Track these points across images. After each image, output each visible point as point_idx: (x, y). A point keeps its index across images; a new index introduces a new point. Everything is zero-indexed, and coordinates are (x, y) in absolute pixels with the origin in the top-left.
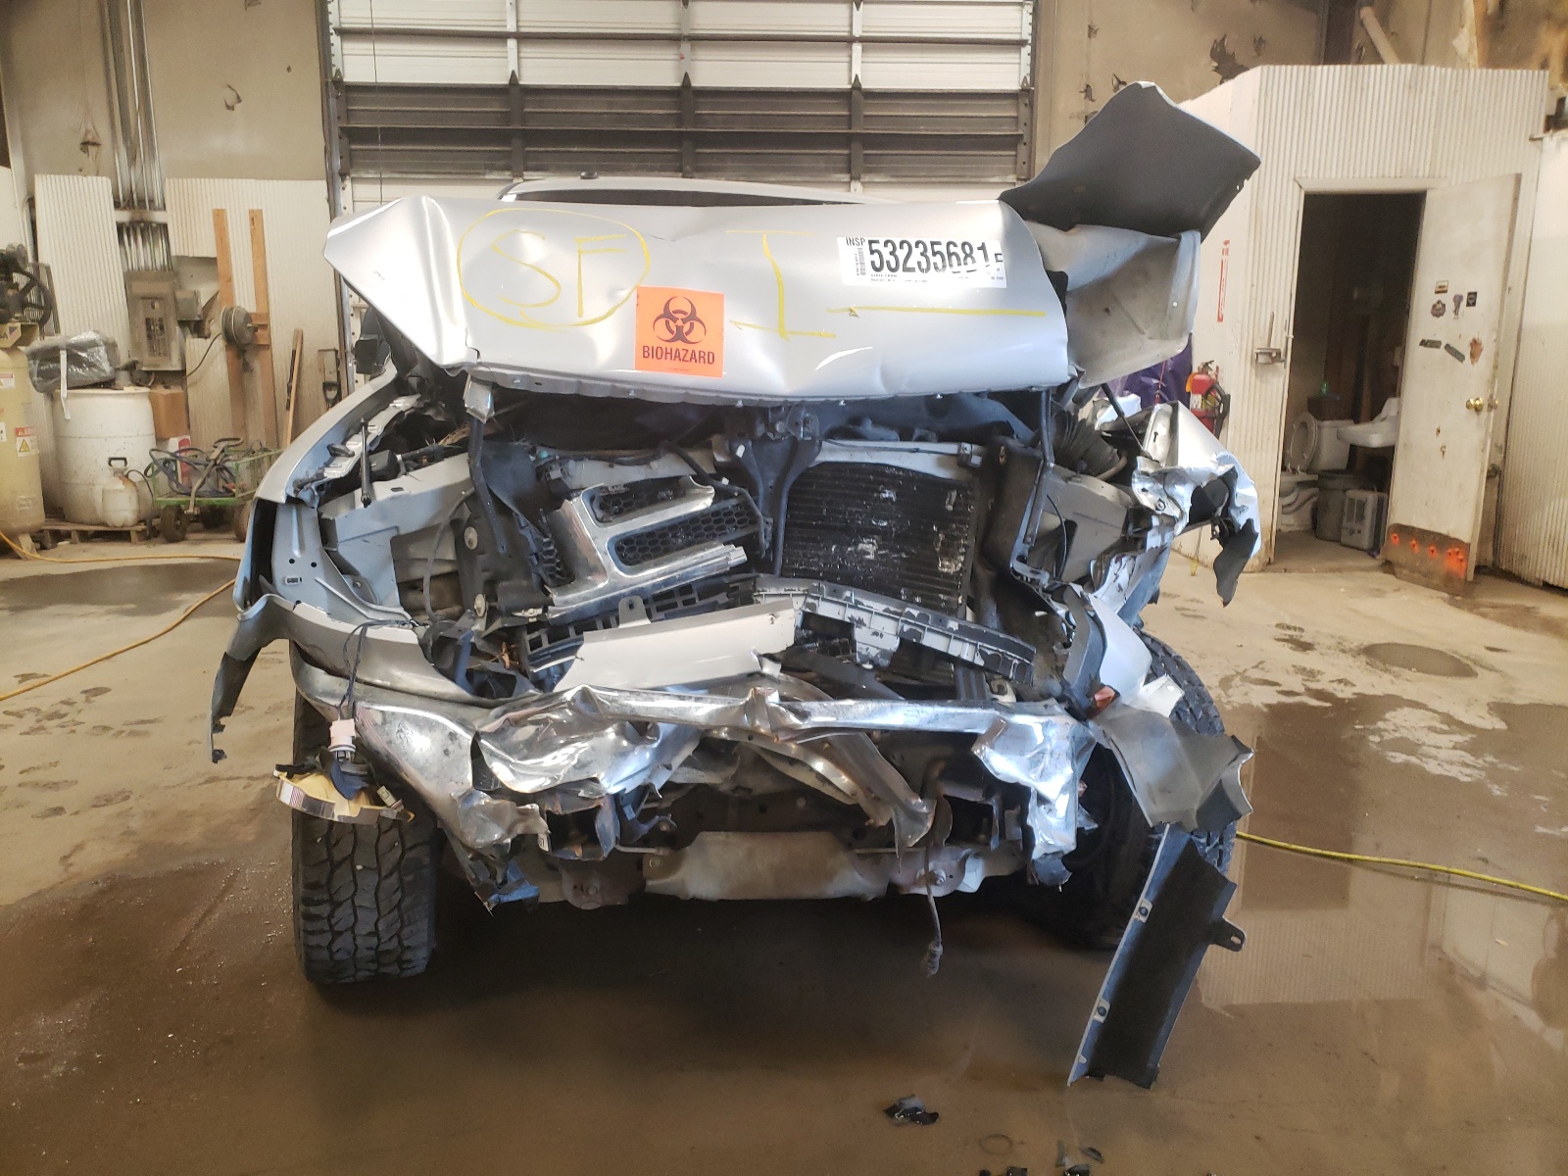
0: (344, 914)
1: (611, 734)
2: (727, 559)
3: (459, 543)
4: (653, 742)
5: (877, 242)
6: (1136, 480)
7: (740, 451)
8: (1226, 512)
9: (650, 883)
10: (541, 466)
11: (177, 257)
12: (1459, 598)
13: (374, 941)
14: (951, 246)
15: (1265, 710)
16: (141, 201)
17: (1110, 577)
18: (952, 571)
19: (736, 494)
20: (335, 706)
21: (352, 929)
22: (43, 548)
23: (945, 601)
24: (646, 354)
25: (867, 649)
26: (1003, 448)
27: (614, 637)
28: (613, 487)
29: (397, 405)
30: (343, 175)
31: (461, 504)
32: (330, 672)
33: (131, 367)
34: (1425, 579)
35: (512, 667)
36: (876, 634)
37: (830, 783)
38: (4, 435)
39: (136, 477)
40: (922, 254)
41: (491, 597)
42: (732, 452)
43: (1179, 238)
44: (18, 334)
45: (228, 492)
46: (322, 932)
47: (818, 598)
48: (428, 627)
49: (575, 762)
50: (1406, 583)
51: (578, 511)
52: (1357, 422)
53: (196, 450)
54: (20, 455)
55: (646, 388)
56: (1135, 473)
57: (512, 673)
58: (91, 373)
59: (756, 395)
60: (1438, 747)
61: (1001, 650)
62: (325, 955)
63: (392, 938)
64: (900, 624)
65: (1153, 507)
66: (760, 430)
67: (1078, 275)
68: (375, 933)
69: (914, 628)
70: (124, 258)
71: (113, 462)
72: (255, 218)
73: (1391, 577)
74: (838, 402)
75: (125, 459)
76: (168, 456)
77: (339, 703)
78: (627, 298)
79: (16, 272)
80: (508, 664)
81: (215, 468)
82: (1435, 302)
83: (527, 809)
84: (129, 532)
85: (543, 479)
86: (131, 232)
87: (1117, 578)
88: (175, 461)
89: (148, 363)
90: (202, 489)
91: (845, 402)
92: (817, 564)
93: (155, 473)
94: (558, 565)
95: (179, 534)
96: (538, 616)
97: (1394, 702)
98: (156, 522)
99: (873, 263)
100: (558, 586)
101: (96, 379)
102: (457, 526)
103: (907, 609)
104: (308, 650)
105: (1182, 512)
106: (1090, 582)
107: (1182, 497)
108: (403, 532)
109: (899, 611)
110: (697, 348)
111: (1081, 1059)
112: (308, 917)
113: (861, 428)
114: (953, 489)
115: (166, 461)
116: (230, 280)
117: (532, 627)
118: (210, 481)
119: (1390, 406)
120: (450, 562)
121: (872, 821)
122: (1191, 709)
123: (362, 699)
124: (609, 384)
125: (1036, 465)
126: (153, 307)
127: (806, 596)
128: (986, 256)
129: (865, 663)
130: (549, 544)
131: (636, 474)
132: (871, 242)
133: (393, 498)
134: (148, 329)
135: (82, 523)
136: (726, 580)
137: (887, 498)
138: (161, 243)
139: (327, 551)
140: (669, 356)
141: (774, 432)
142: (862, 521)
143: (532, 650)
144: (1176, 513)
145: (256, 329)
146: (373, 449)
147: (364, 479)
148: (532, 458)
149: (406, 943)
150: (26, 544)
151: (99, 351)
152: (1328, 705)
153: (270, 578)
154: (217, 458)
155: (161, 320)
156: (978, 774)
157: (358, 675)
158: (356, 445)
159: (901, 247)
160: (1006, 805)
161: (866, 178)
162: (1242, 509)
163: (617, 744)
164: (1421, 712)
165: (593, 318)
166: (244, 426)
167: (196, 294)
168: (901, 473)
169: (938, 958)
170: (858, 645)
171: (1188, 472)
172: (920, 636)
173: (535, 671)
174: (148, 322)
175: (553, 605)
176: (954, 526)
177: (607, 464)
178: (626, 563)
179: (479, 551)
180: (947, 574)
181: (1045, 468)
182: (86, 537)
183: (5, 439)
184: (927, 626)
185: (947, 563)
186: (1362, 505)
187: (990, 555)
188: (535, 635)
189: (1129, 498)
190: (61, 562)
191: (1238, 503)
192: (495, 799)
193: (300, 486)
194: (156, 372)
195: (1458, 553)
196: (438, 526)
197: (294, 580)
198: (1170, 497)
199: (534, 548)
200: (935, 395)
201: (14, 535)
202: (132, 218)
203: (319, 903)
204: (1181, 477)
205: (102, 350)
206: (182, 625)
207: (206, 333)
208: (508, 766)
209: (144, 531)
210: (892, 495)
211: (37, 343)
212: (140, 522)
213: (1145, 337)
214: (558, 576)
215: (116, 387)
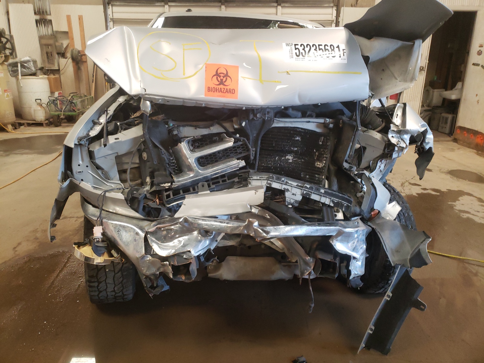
0: (102, 286)
1: (195, 233)
2: (238, 165)
3: (140, 157)
4: (211, 236)
5: (298, 45)
6: (390, 133)
7: (244, 124)
8: (422, 144)
9: (210, 275)
10: (170, 129)
11: (55, 31)
12: (480, 152)
13: (114, 293)
14: (326, 46)
15: (417, 196)
16: (43, 12)
17: (378, 167)
18: (320, 166)
19: (242, 140)
20: (95, 220)
21: (106, 290)
22: (16, 128)
23: (317, 177)
24: (209, 90)
25: (290, 200)
26: (341, 121)
27: (197, 197)
28: (196, 136)
29: (119, 100)
30: (109, 4)
31: (141, 143)
32: (94, 206)
33: (42, 69)
34: (469, 145)
35: (160, 204)
36: (293, 194)
37: (274, 244)
38: (1, 92)
39: (44, 105)
40: (315, 50)
41: (152, 177)
42: (241, 124)
43: (414, 43)
44: (3, 58)
45: (74, 111)
46: (95, 291)
47: (272, 181)
48: (129, 189)
49: (182, 244)
50: (461, 146)
51: (184, 147)
52: (446, 90)
53: (64, 96)
54: (6, 98)
55: (209, 103)
56: (390, 131)
57: (160, 207)
58: (28, 71)
59: (251, 105)
60: (478, 212)
61: (340, 201)
62: (97, 298)
63: (120, 292)
64: (303, 191)
65: (396, 144)
66: (251, 116)
67: (373, 57)
68: (114, 291)
69: (308, 192)
70: (38, 31)
71: (37, 100)
72: (80, 18)
73: (455, 144)
74: (282, 107)
75: (40, 99)
76: (54, 99)
77: (96, 219)
78: (202, 68)
79: (2, 37)
80: (158, 203)
81: (70, 102)
82: (478, 50)
83: (165, 264)
84: (43, 124)
85: (171, 134)
86: (40, 22)
87: (380, 168)
88: (57, 100)
89: (48, 67)
90: (66, 109)
91: (284, 107)
92: (271, 164)
93: (50, 104)
94: (176, 167)
95: (59, 124)
96: (169, 186)
97: (461, 193)
98: (51, 120)
99: (296, 53)
100: (176, 174)
101: (30, 73)
102: (140, 152)
103: (305, 185)
104: (86, 198)
105: (407, 145)
106: (371, 169)
107: (406, 139)
108: (119, 154)
109: (302, 185)
110: (228, 88)
111: (363, 345)
112: (90, 286)
113: (288, 111)
114: (322, 136)
115: (54, 100)
116: (73, 39)
117: (167, 190)
118: (68, 107)
119: (459, 85)
120: (137, 163)
121: (290, 260)
122: (403, 213)
123: (105, 218)
124: (195, 102)
125: (354, 128)
126: (48, 48)
127: (268, 180)
128: (339, 50)
129: (289, 205)
130: (173, 160)
131: (205, 132)
132: (295, 45)
133: (115, 142)
134: (47, 55)
135: (28, 120)
136: (238, 173)
137: (297, 140)
138: (50, 26)
139: (92, 162)
140: (217, 91)
141: (256, 117)
142: (288, 148)
143: (167, 199)
144: (404, 146)
145: (82, 56)
146: (109, 120)
147: (105, 135)
148: (167, 126)
149: (124, 293)
150: (10, 127)
151: (31, 64)
152: (438, 194)
153: (71, 171)
154: (70, 99)
155: (51, 52)
156: (331, 250)
157: (104, 208)
158: (103, 120)
159: (307, 47)
160: (341, 262)
161: (283, 5)
162: (428, 143)
163: (197, 237)
164: (471, 197)
165: (189, 76)
166: (79, 88)
167: (62, 44)
168: (303, 131)
169: (312, 308)
170: (287, 198)
171: (410, 131)
172: (310, 195)
173: (168, 206)
174: (47, 53)
175: (174, 182)
176: (322, 150)
177: (194, 128)
178: (201, 166)
179: (148, 161)
180: (318, 168)
181: (357, 130)
182: (29, 125)
183: (1, 93)
184: (313, 192)
185: (319, 163)
186: (447, 119)
187: (336, 161)
188: (168, 193)
189: (386, 139)
190: (21, 134)
191: (427, 141)
192: (153, 258)
193: (80, 139)
194: (50, 70)
195: (481, 137)
196: (133, 151)
197: (80, 172)
198: (402, 140)
199: (167, 161)
200: (318, 104)
201: (6, 125)
202: (40, 18)
203: (94, 282)
204: (407, 132)
205: (32, 63)
206: (58, 158)
207: (66, 57)
208: (158, 245)
209: (47, 123)
210: (299, 139)
211: (11, 61)
212: (46, 120)
213: (398, 81)
214: (176, 171)
215: (37, 76)
